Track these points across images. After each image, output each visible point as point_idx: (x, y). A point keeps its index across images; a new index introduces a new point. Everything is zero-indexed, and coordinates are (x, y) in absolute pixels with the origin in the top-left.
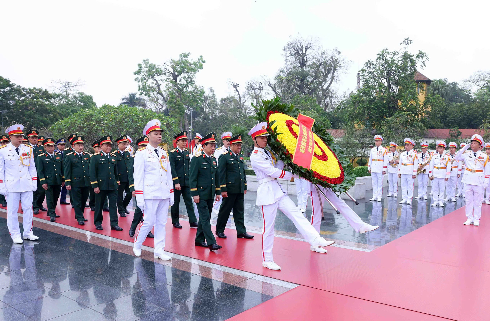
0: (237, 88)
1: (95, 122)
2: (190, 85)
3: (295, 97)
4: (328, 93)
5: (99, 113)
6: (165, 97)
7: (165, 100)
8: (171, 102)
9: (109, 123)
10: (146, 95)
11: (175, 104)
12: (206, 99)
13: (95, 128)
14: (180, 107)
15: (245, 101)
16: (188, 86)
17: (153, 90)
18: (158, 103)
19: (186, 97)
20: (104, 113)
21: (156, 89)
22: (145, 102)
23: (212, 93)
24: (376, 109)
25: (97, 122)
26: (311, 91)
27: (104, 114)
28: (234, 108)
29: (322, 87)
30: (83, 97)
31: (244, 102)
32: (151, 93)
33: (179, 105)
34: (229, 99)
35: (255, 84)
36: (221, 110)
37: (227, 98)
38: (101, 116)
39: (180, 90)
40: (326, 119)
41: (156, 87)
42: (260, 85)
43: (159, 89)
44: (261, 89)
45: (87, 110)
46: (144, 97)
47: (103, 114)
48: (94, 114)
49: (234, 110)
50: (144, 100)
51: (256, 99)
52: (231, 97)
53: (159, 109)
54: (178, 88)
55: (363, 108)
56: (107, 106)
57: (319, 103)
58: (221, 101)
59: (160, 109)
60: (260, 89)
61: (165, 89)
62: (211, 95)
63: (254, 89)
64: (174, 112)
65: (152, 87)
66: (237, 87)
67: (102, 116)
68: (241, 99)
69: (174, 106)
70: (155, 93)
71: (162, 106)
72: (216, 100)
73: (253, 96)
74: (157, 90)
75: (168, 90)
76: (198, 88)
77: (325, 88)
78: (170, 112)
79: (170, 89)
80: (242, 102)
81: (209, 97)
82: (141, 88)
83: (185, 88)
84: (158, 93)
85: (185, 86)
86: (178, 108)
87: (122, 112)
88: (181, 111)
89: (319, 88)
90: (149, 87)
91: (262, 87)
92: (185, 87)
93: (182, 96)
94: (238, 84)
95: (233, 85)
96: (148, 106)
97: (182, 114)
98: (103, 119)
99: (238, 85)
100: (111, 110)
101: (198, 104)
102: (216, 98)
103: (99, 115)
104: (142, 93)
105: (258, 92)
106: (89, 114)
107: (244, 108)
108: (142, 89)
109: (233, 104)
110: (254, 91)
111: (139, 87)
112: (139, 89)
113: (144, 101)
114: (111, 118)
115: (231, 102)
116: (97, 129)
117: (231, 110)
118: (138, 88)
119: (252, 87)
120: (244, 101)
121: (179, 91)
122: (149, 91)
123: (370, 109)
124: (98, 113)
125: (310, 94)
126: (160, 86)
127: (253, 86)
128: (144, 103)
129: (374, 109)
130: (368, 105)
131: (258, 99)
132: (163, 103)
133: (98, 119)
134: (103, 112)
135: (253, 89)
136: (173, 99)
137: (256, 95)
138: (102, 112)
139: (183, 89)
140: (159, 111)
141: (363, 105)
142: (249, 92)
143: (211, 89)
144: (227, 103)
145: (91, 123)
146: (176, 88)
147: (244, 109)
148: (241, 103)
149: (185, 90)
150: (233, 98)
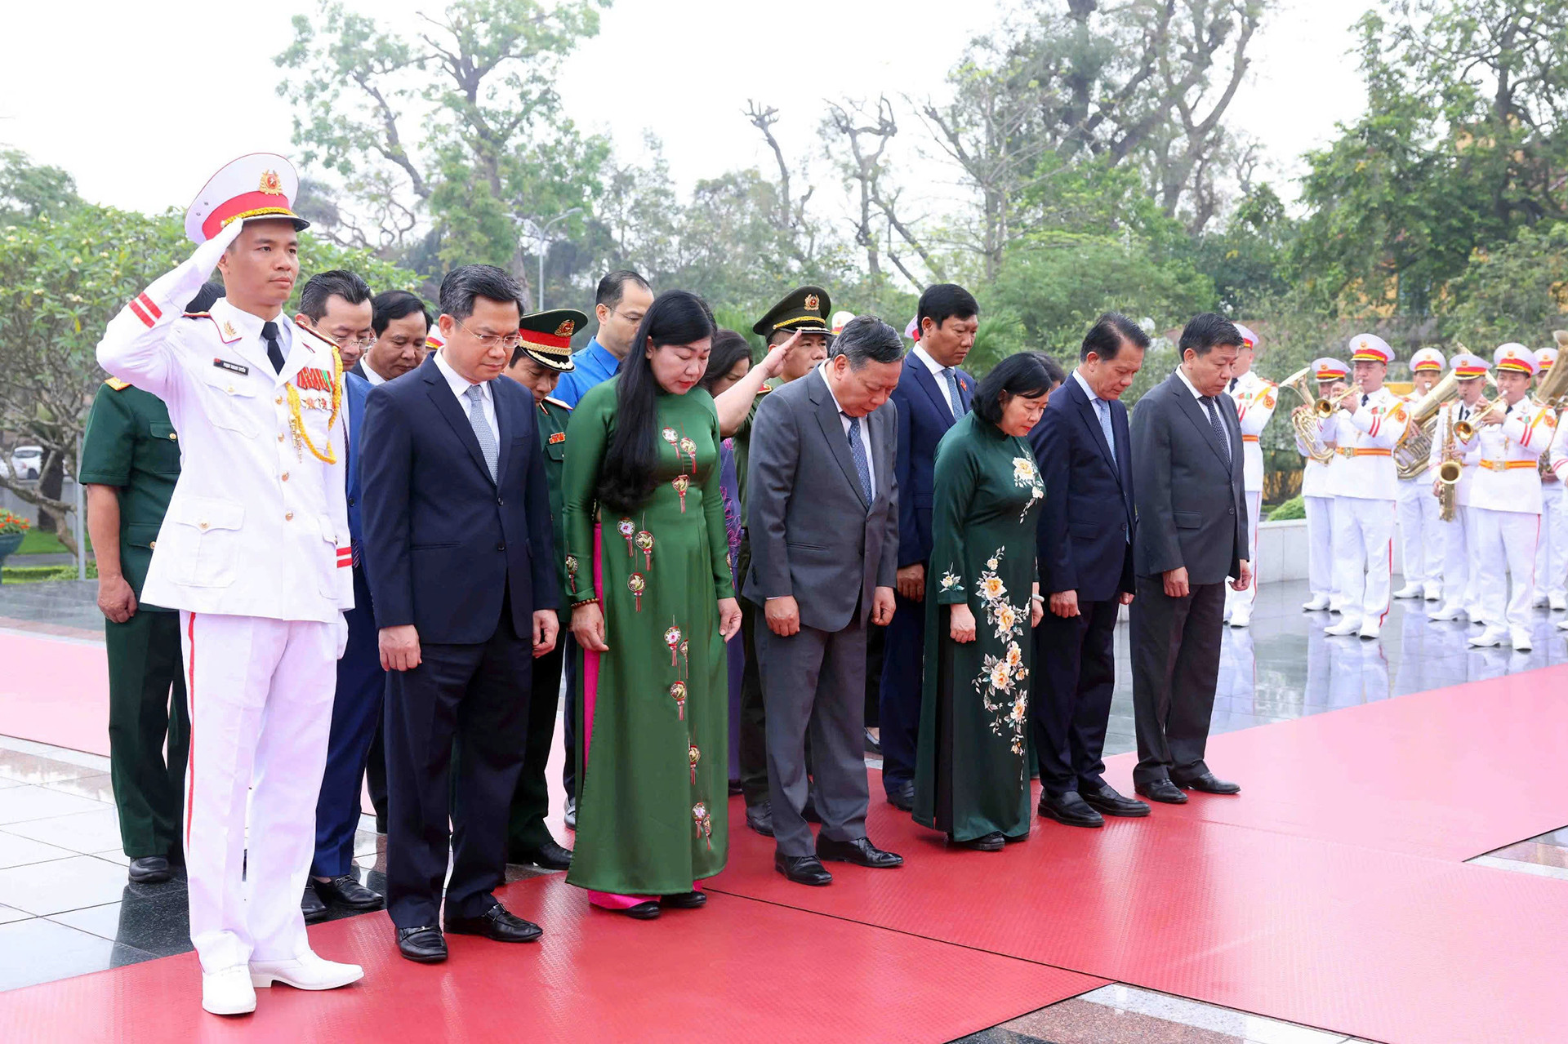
0: (771, 129)
1: (46, 286)
2: (542, 114)
3: (1041, 165)
4: (1217, 142)
5: (66, 247)
6: (422, 173)
7: (419, 187)
8: (444, 199)
9: (105, 291)
10: (328, 163)
11: (468, 205)
12: (624, 182)
13: (41, 313)
14: (489, 221)
15: (810, 193)
16: (528, 119)
17: (365, 141)
18: (391, 201)
19: (520, 172)
20: (88, 244)
21: (376, 134)
22: (332, 199)
23: (655, 153)
24: (1433, 213)
25: (51, 286)
26: (1124, 133)
27: (86, 251)
28: (755, 225)
29: (1186, 113)
30: (23, 175)
31: (805, 198)
32: (354, 155)
33: (484, 213)
34: (735, 184)
35: (859, 106)
36: (691, 239)
37: (724, 177)
38: (72, 257)
39: (490, 142)
40: (1191, 271)
41: (377, 125)
42: (881, 111)
43: (393, 138)
44: (887, 129)
45: (12, 233)
46: (317, 172)
47: (80, 251)
48: (41, 249)
49: (755, 237)
50: (326, 189)
51: (862, 178)
52: (744, 174)
53: (396, 233)
54: (484, 133)
55: (1363, 212)
56: (104, 212)
57: (1172, 193)
58: (697, 192)
59: (401, 232)
60: (879, 133)
61: (423, 135)
62: (648, 165)
63: (853, 134)
64: (462, 247)
65: (359, 129)
66: (770, 122)
67: (78, 259)
68: (791, 182)
69: (464, 215)
70: (373, 152)
71: (412, 216)
72: (668, 186)
73: (845, 167)
74: (383, 140)
75: (431, 139)
76: (577, 133)
77: (1197, 119)
78: (445, 247)
79: (441, 137)
80: (795, 194)
81: (636, 174)
82: (309, 132)
83: (516, 130)
84: (387, 155)
85: (518, 121)
86: (484, 229)
87: (172, 241)
88: (495, 243)
89: (1170, 121)
90: (344, 127)
91: (893, 122)
92: (513, 125)
93: (501, 168)
94: (774, 107)
95: (753, 114)
96: (343, 216)
97: (502, 253)
98: (82, 271)
99: (774, 116)
100: (119, 231)
101: (577, 205)
102: (670, 176)
103: (63, 255)
104: (309, 157)
105: (869, 144)
106: (14, 250)
107: (804, 224)
108: (309, 136)
109: (750, 205)
110: (855, 145)
111: (298, 124)
112: (299, 135)
113: (327, 194)
114: (118, 265)
115: (741, 195)
116: (50, 319)
117: (738, 237)
118: (291, 131)
119: (844, 123)
120: (806, 193)
121: (489, 144)
122: (343, 143)
123: (1400, 214)
124: (60, 245)
125: (1118, 150)
126: (397, 123)
127: (846, 117)
128: (326, 204)
129: (1422, 217)
130: (1389, 198)
131: (874, 179)
132: (418, 207)
133: (57, 271)
134: (84, 242)
135: (845, 130)
136: (455, 185)
137: (861, 162)
138: (79, 241)
139: (505, 137)
140: (397, 240)
141: (1364, 198)
142: (827, 147)
143: (649, 133)
144: (723, 202)
145: (24, 288)
146: (473, 130)
147: (807, 228)
148: (787, 202)
149: (511, 143)
150: (752, 175)
